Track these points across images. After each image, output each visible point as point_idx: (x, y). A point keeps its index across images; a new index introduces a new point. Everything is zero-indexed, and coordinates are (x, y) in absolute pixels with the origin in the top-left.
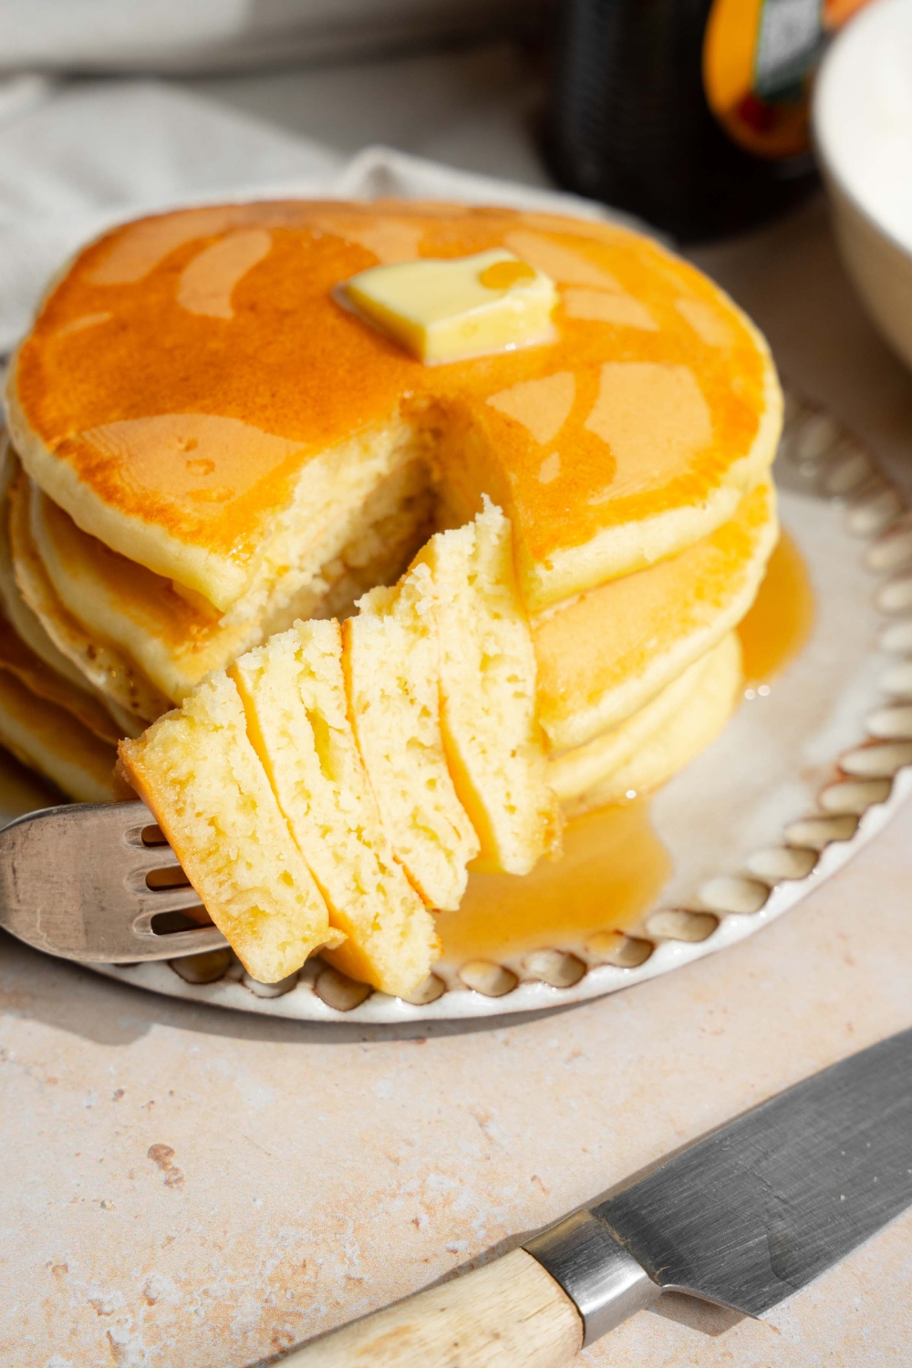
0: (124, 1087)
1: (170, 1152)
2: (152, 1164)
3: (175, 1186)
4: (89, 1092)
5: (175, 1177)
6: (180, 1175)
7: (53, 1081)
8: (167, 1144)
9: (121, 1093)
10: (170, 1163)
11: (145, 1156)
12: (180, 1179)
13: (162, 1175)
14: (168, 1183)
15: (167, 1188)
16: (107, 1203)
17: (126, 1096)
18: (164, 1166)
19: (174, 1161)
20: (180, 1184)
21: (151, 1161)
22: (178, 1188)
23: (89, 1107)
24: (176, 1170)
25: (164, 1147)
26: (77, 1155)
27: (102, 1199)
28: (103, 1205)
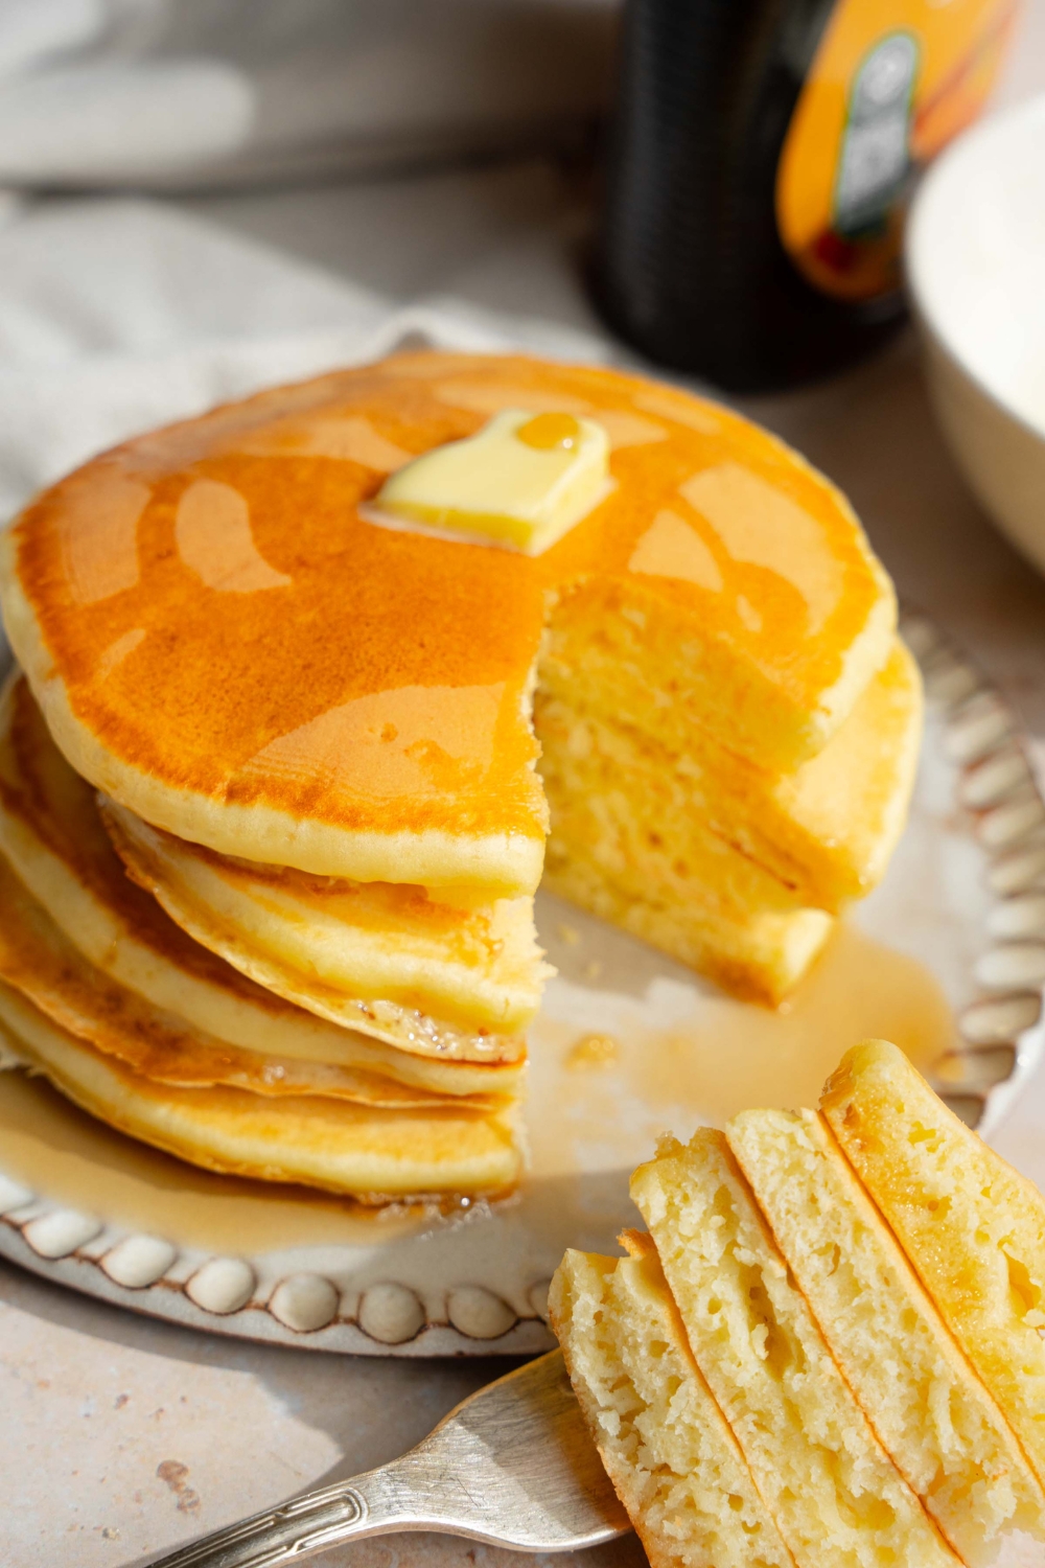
0: (127, 1392)
1: (183, 1470)
2: (162, 1485)
3: (189, 1510)
4: (88, 1398)
5: (190, 1500)
6: (194, 1498)
7: (44, 1384)
8: (180, 1460)
9: (124, 1399)
10: (183, 1484)
11: (154, 1474)
12: (195, 1503)
13: (174, 1498)
14: (181, 1507)
15: (180, 1513)
16: (110, 1531)
17: (130, 1403)
18: (176, 1487)
19: (188, 1481)
20: (196, 1509)
21: (161, 1481)
22: (193, 1513)
23: (87, 1416)
24: (190, 1492)
25: (175, 1464)
26: (75, 1473)
27: (104, 1528)
28: (106, 1535)
